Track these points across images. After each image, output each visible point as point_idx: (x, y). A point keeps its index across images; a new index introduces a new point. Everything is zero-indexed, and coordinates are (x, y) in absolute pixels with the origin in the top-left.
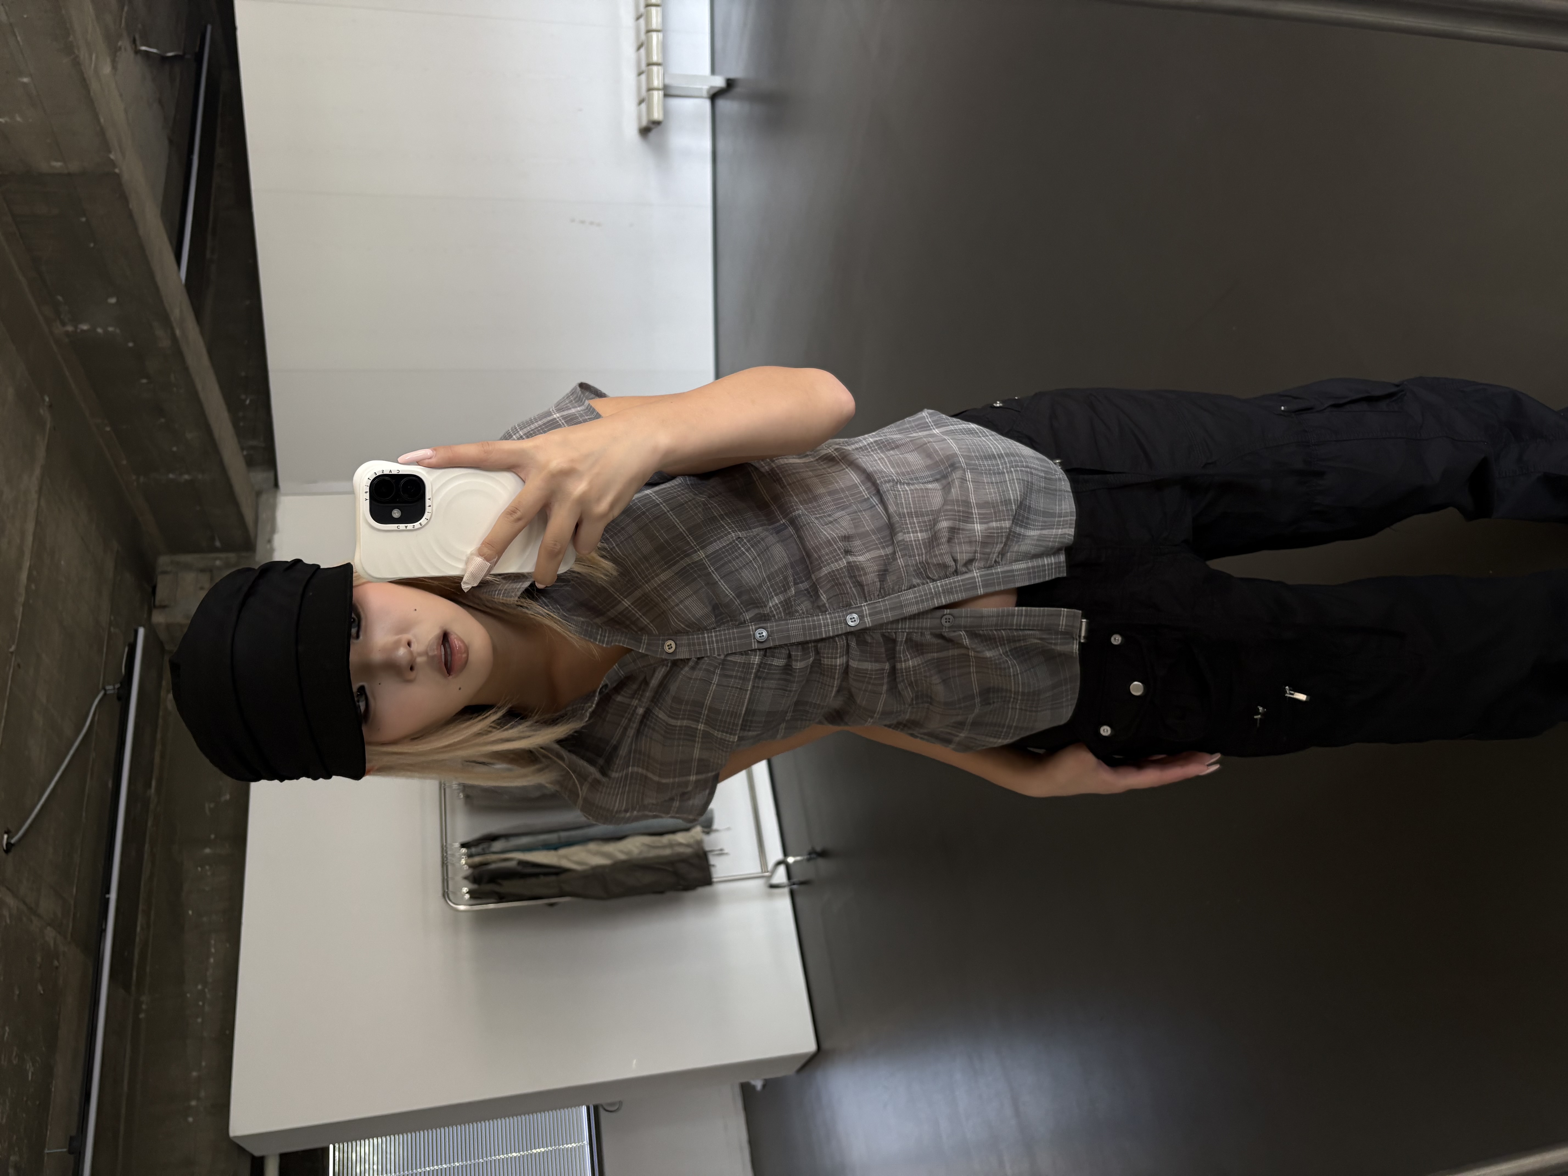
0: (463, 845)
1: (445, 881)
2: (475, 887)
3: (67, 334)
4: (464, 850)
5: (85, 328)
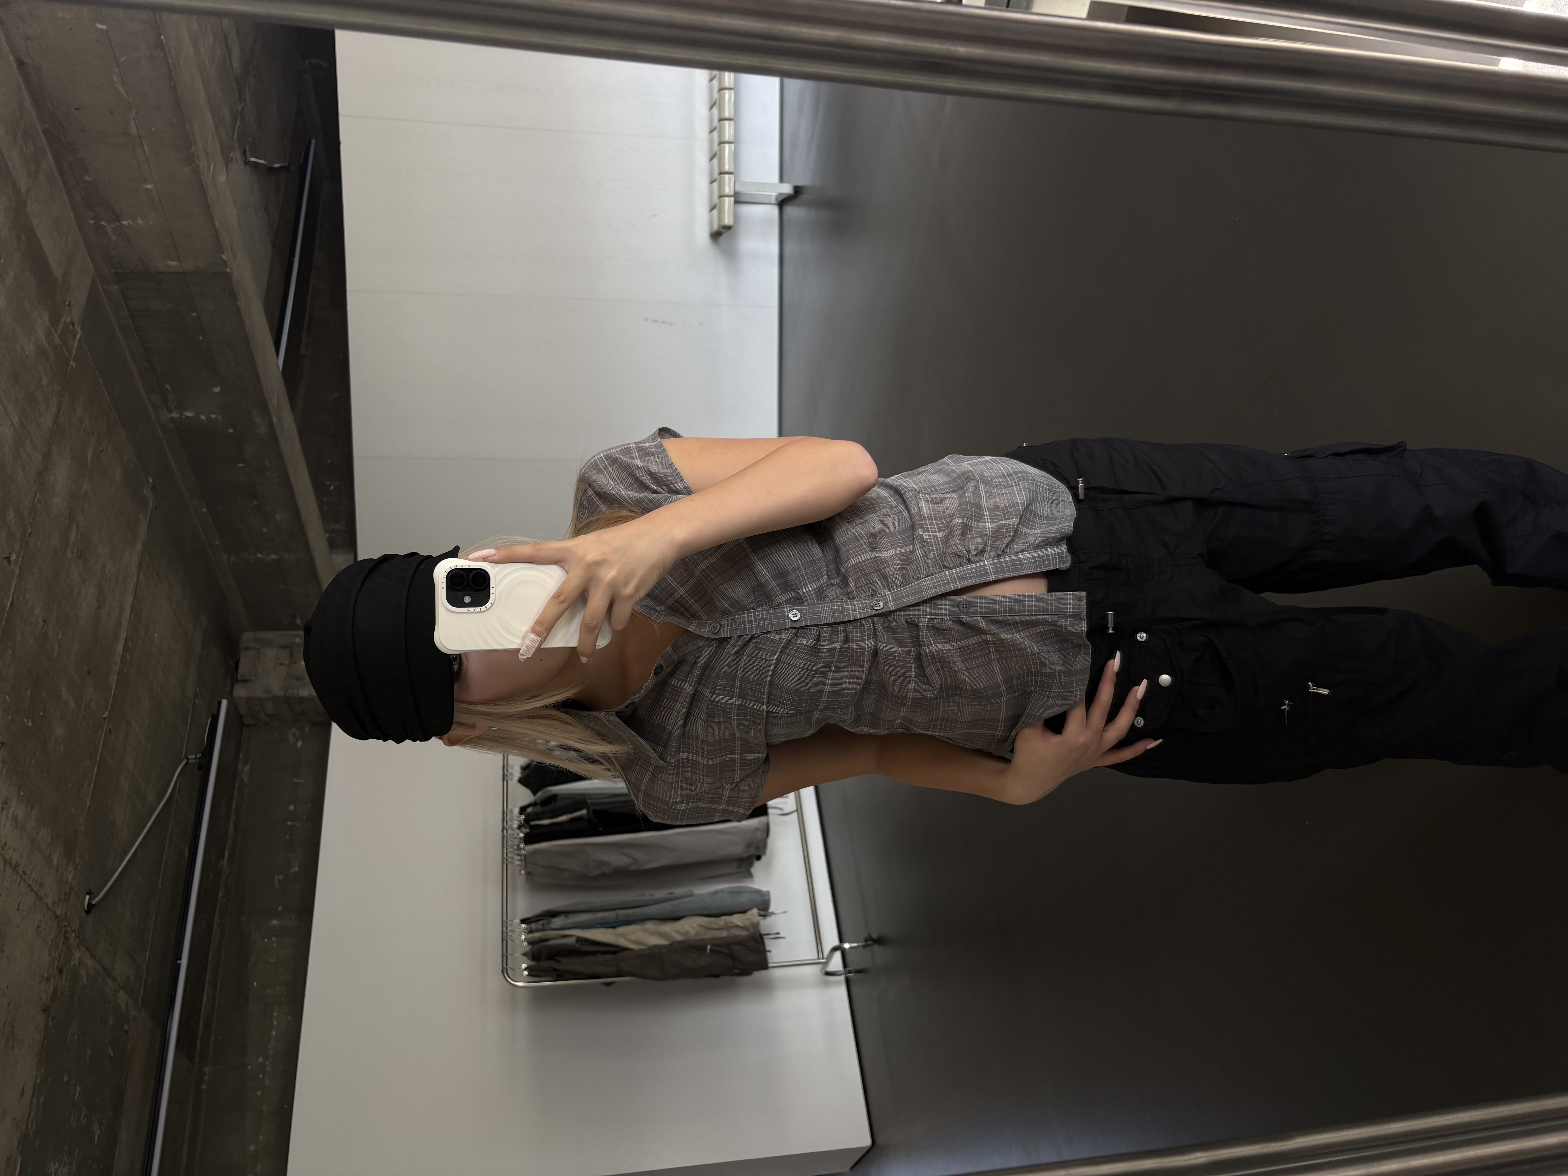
0: (523, 921)
1: (505, 957)
2: (533, 963)
3: (173, 420)
4: (523, 926)
5: (190, 415)
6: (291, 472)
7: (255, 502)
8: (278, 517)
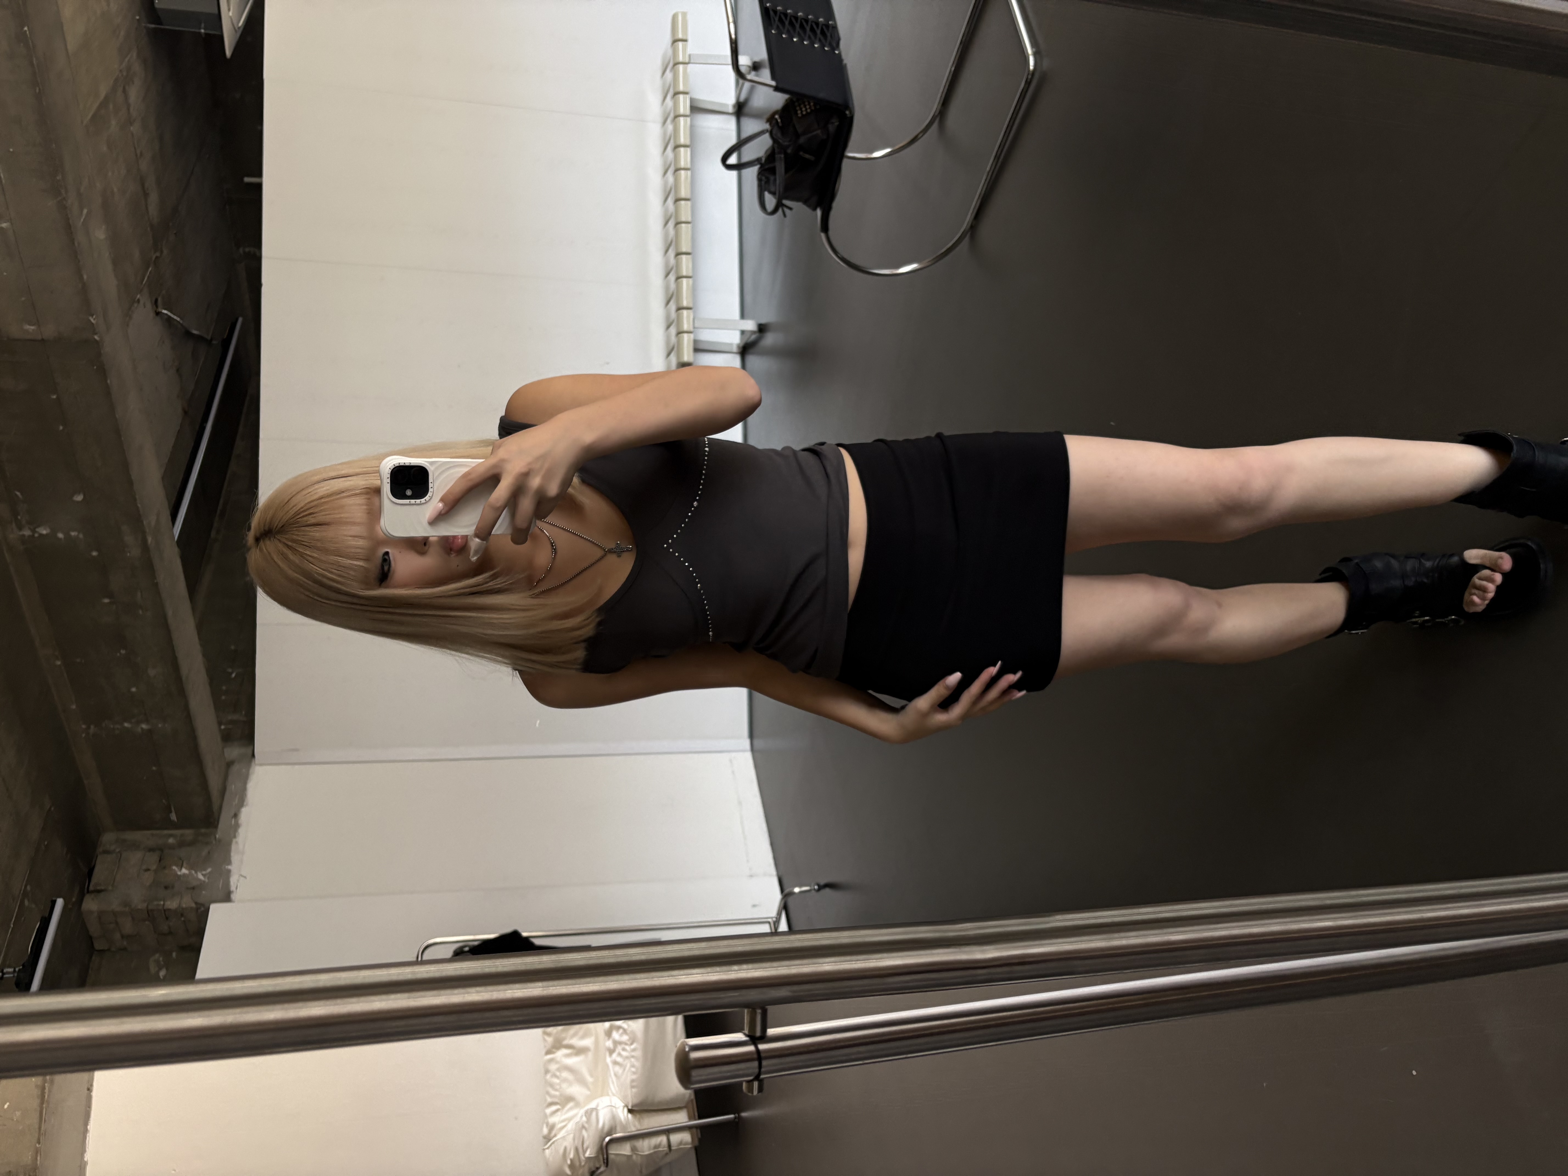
3: (23, 539)
5: (44, 532)
6: (170, 613)
7: (123, 652)
8: (152, 672)
